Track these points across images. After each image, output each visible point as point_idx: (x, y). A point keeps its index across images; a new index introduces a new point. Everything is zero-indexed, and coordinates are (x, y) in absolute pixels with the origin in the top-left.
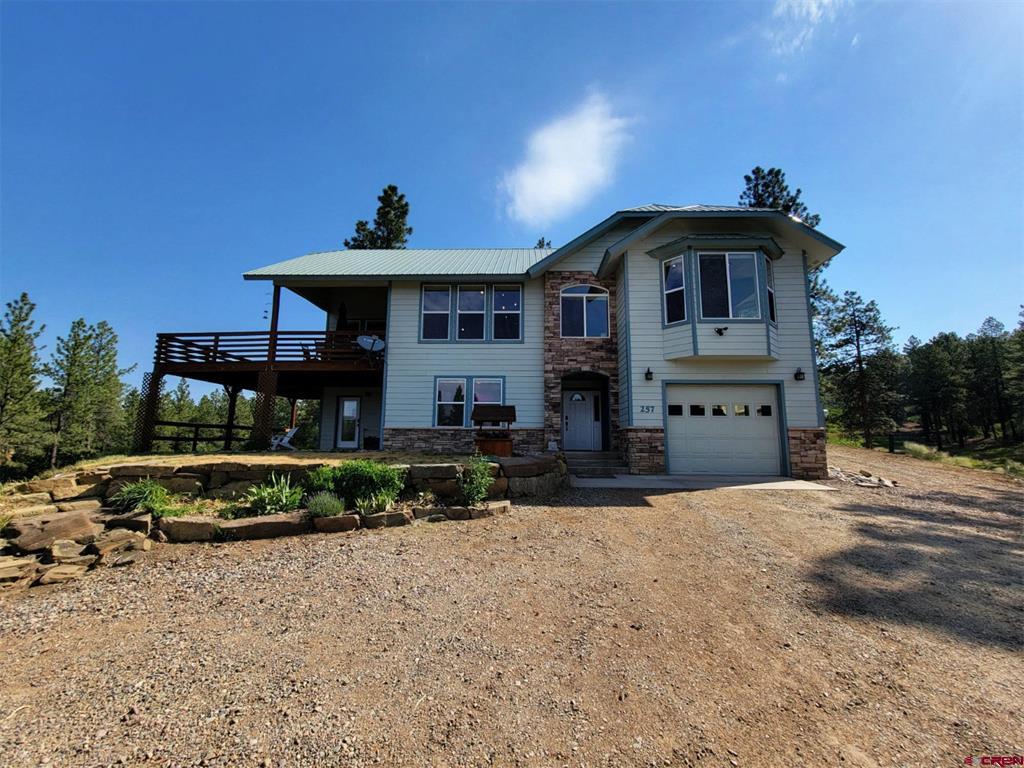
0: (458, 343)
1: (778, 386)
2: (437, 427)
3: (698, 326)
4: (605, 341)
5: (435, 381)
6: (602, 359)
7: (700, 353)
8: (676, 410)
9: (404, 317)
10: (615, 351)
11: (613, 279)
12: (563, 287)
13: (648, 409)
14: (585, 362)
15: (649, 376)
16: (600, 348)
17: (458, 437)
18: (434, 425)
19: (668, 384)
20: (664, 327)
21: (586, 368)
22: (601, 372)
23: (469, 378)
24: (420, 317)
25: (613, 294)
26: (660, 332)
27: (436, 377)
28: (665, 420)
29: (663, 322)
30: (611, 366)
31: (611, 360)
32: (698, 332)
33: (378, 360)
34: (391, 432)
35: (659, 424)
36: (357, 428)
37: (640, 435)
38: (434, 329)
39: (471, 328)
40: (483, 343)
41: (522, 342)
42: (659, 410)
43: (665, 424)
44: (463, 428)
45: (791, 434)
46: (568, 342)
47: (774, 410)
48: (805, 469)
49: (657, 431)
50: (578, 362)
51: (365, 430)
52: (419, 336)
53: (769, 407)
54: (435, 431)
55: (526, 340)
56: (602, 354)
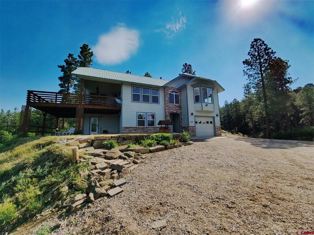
0: (143, 103)
2: (138, 126)
3: (203, 104)
4: (179, 105)
5: (137, 114)
6: (178, 110)
7: (203, 110)
9: (127, 94)
10: (181, 108)
11: (180, 90)
12: (169, 91)
13: (192, 122)
14: (175, 110)
15: (192, 114)
16: (178, 107)
17: (144, 129)
18: (137, 126)
19: (195, 116)
20: (195, 103)
21: (175, 112)
22: (178, 113)
23: (146, 113)
24: (132, 95)
25: (180, 94)
26: (194, 104)
27: (137, 112)
28: (195, 124)
29: (194, 102)
30: (180, 111)
31: (180, 110)
32: (203, 105)
34: (124, 128)
35: (194, 125)
36: (97, 128)
37: (191, 128)
38: (136, 98)
39: (146, 99)
40: (149, 103)
41: (159, 104)
42: (194, 122)
43: (195, 125)
44: (145, 126)
45: (216, 127)
46: (171, 105)
47: (213, 122)
48: (218, 134)
49: (194, 127)
50: (173, 110)
51: (101, 128)
52: (132, 100)
53: (212, 122)
54: (137, 127)
55: (160, 103)
56: (178, 108)
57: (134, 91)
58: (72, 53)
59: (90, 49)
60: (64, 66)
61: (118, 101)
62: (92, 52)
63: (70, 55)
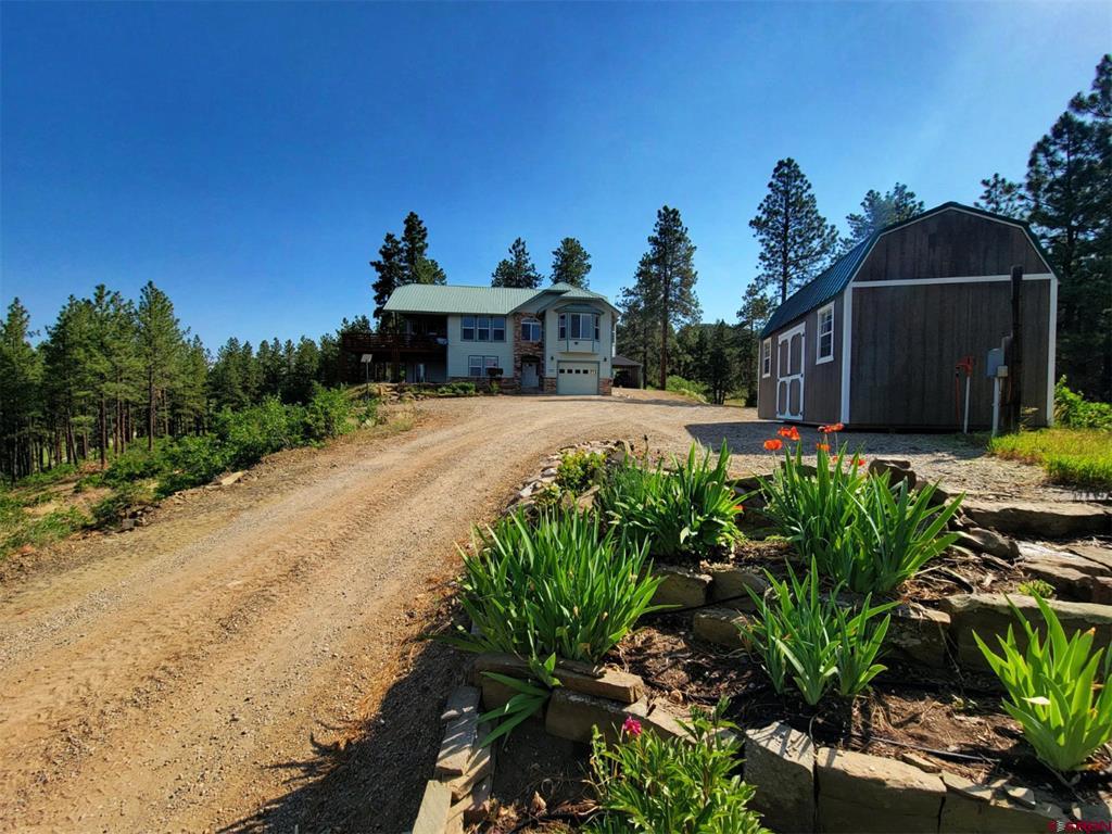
0: (478, 341)
1: (598, 363)
3: (569, 340)
4: (538, 343)
5: (469, 358)
7: (570, 351)
8: (562, 371)
9: (454, 329)
10: (541, 348)
11: (542, 317)
12: (523, 320)
13: (552, 371)
14: (531, 351)
15: (552, 358)
16: (537, 346)
18: (469, 375)
19: (559, 362)
20: (558, 340)
21: (531, 354)
22: (536, 355)
23: (484, 357)
24: (462, 330)
25: (541, 324)
28: (558, 374)
29: (558, 338)
30: (539, 353)
31: (540, 351)
32: (570, 343)
33: (444, 348)
34: (451, 378)
37: (548, 380)
38: (467, 335)
39: (483, 335)
40: (489, 342)
41: (505, 342)
42: (556, 371)
44: (481, 376)
45: (601, 380)
46: (523, 343)
48: (604, 392)
49: (555, 377)
50: (528, 351)
52: (462, 339)
54: (470, 378)
56: (537, 348)
57: (463, 324)
58: (391, 233)
59: (421, 222)
60: (379, 262)
61: (440, 340)
62: (425, 229)
63: (389, 238)
